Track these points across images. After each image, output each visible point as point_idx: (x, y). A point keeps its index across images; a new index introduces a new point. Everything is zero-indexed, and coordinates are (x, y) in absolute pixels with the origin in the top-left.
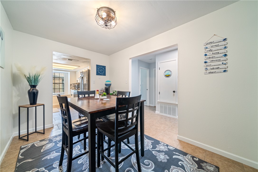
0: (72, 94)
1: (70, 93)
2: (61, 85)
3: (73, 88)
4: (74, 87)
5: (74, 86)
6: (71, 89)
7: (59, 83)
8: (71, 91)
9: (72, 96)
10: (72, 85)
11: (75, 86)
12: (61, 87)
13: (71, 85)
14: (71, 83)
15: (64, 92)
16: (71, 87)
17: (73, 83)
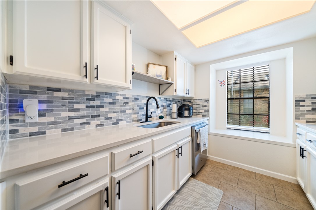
1: (294, 138)
3: (312, 117)
6: (297, 118)
10: (308, 102)
13: (301, 103)
14: (302, 95)
15: (269, 127)
16: (301, 111)
17: (310, 95)
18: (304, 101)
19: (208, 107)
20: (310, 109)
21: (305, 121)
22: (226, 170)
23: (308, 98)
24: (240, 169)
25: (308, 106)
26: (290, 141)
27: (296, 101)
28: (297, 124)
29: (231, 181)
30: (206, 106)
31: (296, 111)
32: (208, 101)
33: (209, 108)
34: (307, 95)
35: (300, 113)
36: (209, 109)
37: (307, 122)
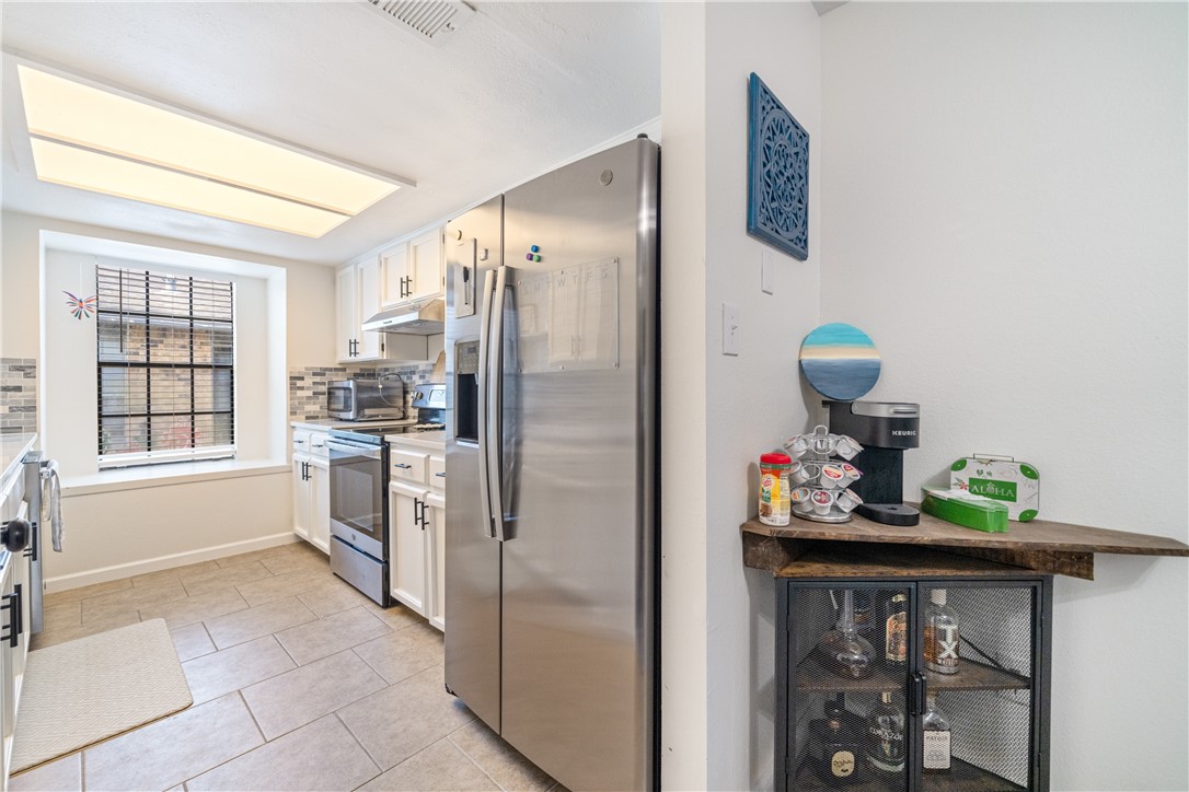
0: (306, 466)
1: (290, 451)
2: (204, 379)
3: (313, 408)
4: (323, 399)
5: (324, 388)
6: (293, 413)
7: (192, 366)
8: (297, 435)
9: (306, 477)
10: (308, 382)
11: (330, 393)
12: (205, 400)
13: (299, 383)
14: (300, 368)
15: (233, 443)
16: (299, 398)
17: (311, 369)
18: (302, 379)
19: (31, 393)
20: (310, 393)
21: (304, 417)
22: (133, 587)
23: (308, 374)
24: (172, 569)
25: (308, 388)
26: (281, 461)
27: (291, 378)
28: (293, 424)
29: (165, 597)
30: (19, 389)
31: (291, 399)
32: (29, 371)
33: (35, 396)
34: (306, 369)
35: (296, 402)
36: (35, 401)
37: (307, 418)
